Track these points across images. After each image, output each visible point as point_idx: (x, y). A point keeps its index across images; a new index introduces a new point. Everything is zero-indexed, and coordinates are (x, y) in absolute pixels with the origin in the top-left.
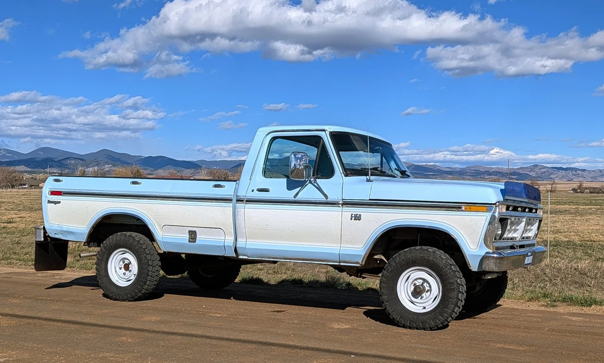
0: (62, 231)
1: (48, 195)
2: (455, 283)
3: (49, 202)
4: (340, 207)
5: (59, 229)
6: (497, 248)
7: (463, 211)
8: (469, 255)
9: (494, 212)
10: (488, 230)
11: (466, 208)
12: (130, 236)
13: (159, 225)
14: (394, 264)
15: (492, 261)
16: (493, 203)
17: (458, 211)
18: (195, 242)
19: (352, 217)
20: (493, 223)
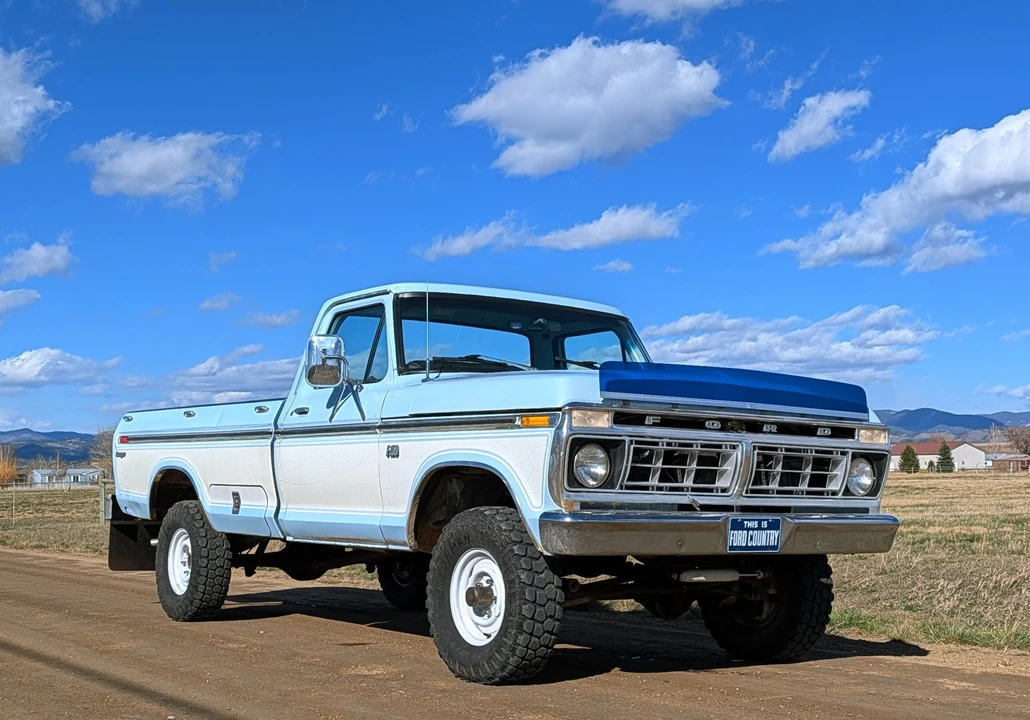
0: (130, 502)
1: (118, 445)
2: (517, 581)
3: (118, 455)
4: (376, 433)
5: (126, 498)
6: (585, 505)
7: (519, 427)
8: (530, 520)
9: (560, 428)
10: (551, 466)
11: (522, 422)
12: (187, 507)
13: (206, 484)
14: (441, 543)
15: (553, 531)
16: (559, 406)
17: (512, 428)
18: (237, 512)
19: (388, 452)
20: (557, 450)
